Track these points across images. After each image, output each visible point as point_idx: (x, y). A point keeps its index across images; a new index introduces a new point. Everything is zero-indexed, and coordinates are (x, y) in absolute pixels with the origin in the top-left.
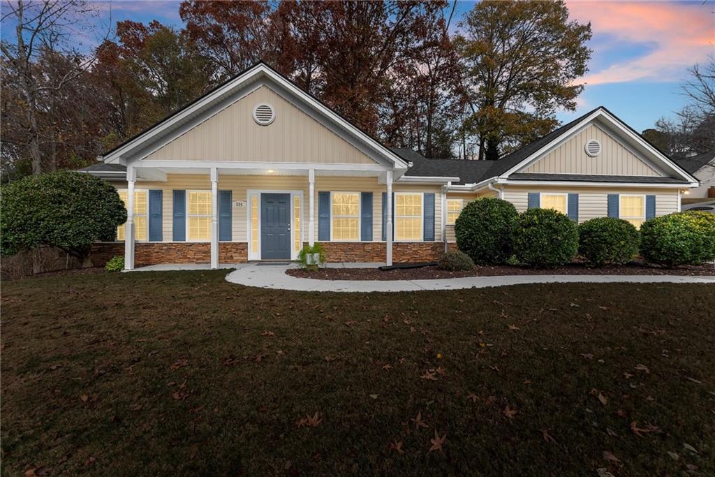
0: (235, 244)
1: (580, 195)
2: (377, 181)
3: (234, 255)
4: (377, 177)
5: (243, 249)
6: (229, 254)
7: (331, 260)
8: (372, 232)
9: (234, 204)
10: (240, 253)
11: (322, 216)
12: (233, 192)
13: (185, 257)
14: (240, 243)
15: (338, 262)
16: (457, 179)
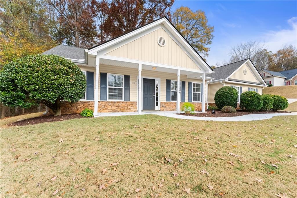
0: (132, 102)
1: (242, 87)
2: (187, 77)
3: (131, 108)
4: (187, 75)
5: (135, 105)
6: (129, 108)
7: (171, 110)
8: (185, 98)
9: (131, 82)
10: (134, 107)
11: (167, 90)
12: (130, 77)
13: (107, 109)
14: (134, 102)
15: (173, 111)
16: (214, 78)
